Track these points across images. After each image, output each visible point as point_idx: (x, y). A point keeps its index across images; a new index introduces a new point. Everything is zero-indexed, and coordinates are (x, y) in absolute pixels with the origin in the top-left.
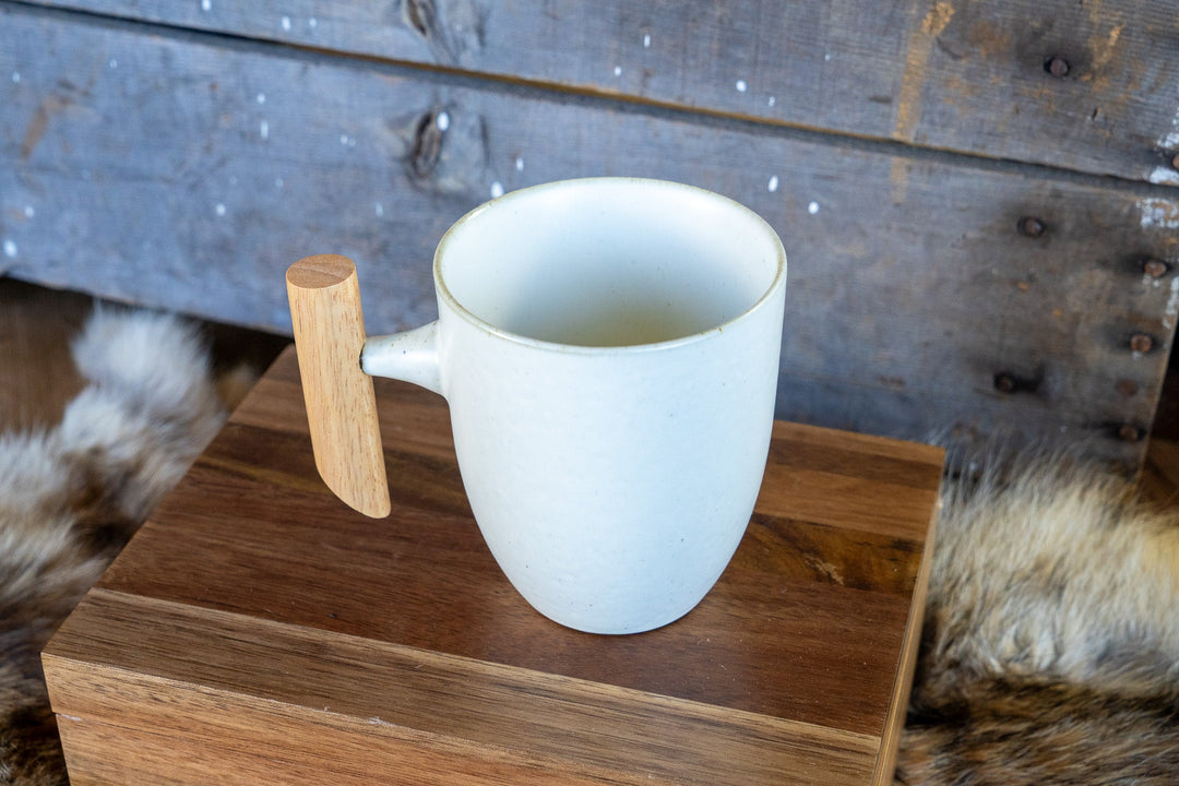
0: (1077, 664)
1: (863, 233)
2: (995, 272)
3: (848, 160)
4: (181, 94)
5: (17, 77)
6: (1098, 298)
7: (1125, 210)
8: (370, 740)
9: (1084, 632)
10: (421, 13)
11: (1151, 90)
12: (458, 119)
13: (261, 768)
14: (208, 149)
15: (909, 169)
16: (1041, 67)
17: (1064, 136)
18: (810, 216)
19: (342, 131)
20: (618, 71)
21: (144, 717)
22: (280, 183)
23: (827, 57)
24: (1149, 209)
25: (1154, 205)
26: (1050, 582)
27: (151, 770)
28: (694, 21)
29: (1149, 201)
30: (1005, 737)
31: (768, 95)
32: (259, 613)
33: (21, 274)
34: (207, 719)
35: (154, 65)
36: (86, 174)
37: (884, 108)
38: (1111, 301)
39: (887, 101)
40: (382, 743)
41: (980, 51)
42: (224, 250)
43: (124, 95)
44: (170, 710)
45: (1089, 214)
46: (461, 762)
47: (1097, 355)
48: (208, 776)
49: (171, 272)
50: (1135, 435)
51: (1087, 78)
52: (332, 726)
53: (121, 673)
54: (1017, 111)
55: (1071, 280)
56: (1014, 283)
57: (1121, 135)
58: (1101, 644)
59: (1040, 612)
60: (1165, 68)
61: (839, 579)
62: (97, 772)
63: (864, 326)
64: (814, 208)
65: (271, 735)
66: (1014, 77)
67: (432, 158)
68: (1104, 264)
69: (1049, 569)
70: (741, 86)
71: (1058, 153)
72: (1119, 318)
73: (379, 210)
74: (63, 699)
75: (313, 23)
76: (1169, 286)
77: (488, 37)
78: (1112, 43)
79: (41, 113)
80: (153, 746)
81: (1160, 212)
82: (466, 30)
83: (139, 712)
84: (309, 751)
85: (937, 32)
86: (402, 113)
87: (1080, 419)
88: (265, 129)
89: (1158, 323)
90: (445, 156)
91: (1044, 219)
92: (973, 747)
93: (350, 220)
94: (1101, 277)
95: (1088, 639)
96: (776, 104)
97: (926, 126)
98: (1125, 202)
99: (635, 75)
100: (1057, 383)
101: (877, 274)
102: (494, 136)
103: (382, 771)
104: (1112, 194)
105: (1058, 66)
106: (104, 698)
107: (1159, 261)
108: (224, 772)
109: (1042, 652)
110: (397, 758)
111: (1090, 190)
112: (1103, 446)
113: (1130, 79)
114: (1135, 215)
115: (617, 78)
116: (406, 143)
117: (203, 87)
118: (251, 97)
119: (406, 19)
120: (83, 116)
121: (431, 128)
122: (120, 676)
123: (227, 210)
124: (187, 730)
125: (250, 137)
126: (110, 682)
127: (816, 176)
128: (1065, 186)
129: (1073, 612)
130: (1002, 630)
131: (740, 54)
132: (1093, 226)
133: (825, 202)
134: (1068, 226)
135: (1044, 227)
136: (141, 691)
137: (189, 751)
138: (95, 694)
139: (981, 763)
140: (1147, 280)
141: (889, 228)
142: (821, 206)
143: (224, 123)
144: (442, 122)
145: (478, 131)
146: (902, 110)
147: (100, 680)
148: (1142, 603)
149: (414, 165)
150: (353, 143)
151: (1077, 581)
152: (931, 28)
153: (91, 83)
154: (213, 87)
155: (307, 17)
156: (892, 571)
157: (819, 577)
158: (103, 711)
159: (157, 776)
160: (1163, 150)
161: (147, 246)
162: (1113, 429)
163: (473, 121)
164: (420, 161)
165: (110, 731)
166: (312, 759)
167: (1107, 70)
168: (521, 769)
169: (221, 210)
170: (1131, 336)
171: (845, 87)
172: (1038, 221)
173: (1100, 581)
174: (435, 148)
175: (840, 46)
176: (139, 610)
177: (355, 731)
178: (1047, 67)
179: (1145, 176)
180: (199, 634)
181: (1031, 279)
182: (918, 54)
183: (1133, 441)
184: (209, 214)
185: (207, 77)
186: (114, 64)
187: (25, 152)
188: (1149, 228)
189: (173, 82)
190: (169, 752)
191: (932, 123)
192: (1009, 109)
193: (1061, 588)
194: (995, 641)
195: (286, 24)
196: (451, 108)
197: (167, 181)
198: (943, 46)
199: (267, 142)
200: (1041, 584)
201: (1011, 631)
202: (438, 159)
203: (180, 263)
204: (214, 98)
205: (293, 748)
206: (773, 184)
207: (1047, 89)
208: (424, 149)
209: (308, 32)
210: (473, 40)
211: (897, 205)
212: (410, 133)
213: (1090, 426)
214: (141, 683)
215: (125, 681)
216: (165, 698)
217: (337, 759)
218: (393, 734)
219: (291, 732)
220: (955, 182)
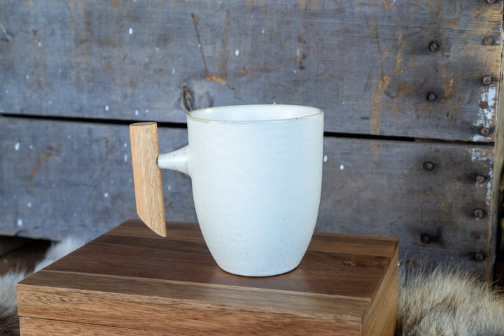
1: (362, 176)
2: (416, 187)
3: (354, 145)
4: (94, 147)
5: (31, 147)
6: (459, 195)
7: (465, 154)
8: (152, 307)
10: (188, 103)
11: (468, 103)
13: (105, 333)
14: (104, 169)
15: (379, 146)
16: (425, 98)
17: (437, 125)
18: (341, 171)
21: (57, 312)
22: (130, 181)
23: (344, 103)
24: (474, 153)
25: (476, 151)
26: (450, 306)
28: (292, 94)
29: (474, 150)
32: (109, 274)
34: (84, 308)
35: (85, 135)
36: (54, 186)
37: (366, 121)
38: (464, 196)
39: (367, 118)
40: (157, 308)
41: (402, 94)
42: (106, 212)
43: (72, 150)
44: (68, 306)
45: (451, 157)
46: (191, 313)
47: (461, 220)
49: (84, 226)
50: (482, 258)
51: (443, 100)
52: (136, 302)
53: (49, 289)
54: (418, 117)
55: (447, 188)
56: (425, 192)
57: (459, 122)
59: (446, 318)
60: (472, 93)
61: (354, 265)
63: (366, 219)
64: (342, 167)
65: (110, 312)
66: (415, 103)
68: (459, 179)
69: (449, 301)
71: (435, 133)
72: (468, 203)
73: (170, 188)
74: (23, 308)
75: (147, 111)
76: (487, 186)
78: (451, 85)
79: (39, 161)
80: (59, 328)
81: (478, 154)
83: (55, 309)
84: (126, 319)
85: (384, 88)
87: (458, 252)
88: (126, 158)
89: (484, 203)
91: (434, 162)
94: (459, 185)
96: (325, 125)
97: (384, 127)
98: (464, 151)
100: (447, 236)
101: (368, 195)
103: (157, 324)
104: (459, 148)
105: (432, 96)
106: (40, 304)
107: (481, 175)
110: (163, 315)
111: (450, 147)
112: (469, 264)
113: (460, 99)
114: (469, 156)
117: (103, 143)
118: (121, 145)
119: (182, 106)
120: (55, 160)
122: (48, 291)
123: (109, 196)
124: (74, 316)
125: (120, 162)
126: (43, 294)
127: (342, 154)
128: (439, 147)
129: (461, 319)
130: (430, 324)
132: (454, 162)
133: (346, 164)
134: (443, 164)
135: (434, 165)
136: (57, 297)
137: (75, 328)
138: (37, 302)
140: (477, 184)
141: (372, 173)
142: (345, 166)
143: (110, 157)
146: (373, 122)
147: (40, 294)
148: (491, 316)
151: (460, 307)
152: (382, 87)
153: (60, 146)
154: (107, 142)
155: (145, 109)
156: (376, 263)
157: (345, 264)
158: (40, 311)
160: (476, 127)
161: (75, 215)
162: (473, 256)
165: (42, 322)
167: (451, 96)
168: (217, 312)
169: (106, 195)
170: (474, 210)
171: (351, 115)
172: (431, 163)
175: (348, 98)
177: (146, 303)
178: (428, 98)
179: (470, 139)
181: (431, 189)
182: (379, 98)
183: (482, 261)
184: (102, 197)
185: (105, 138)
186: (69, 137)
187: (30, 178)
188: (476, 161)
189: (92, 142)
190: (66, 330)
191: (386, 126)
192: (415, 117)
193: (455, 309)
194: (428, 329)
195: (137, 113)
197: (86, 185)
198: (387, 93)
199: (127, 164)
200: (446, 307)
201: (435, 324)
203: (88, 222)
204: (107, 147)
206: (326, 159)
207: (429, 106)
209: (145, 115)
211: (375, 162)
213: (463, 255)
214: (58, 293)
215: (50, 293)
216: (66, 299)
217: (137, 320)
218: (162, 302)
219: (119, 308)
220: (397, 150)
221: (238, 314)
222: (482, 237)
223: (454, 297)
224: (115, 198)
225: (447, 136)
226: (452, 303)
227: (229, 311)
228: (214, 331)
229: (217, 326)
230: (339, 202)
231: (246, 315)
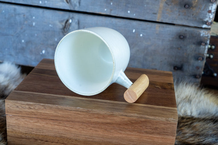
1: (150, 40)
2: (174, 46)
3: (148, 26)
4: (17, 17)
6: (193, 50)
7: (198, 33)
8: (77, 112)
11: (203, 10)
12: (73, 20)
13: (52, 123)
14: (22, 28)
15: (159, 27)
16: (184, 7)
17: (187, 19)
18: (141, 37)
19: (50, 24)
20: (106, 10)
21: (27, 113)
22: (36, 35)
23: (145, 6)
24: (202, 33)
25: (203, 32)
27: (26, 126)
29: (202, 31)
31: (134, 13)
34: (41, 112)
35: (12, 11)
37: (155, 15)
38: (195, 51)
39: (156, 14)
40: (80, 113)
41: (173, 4)
42: (23, 49)
43: (5, 18)
44: (33, 110)
45: (192, 34)
46: (96, 116)
47: (192, 61)
48: (39, 126)
49: (11, 55)
51: (192, 8)
52: (69, 110)
53: (23, 102)
54: (179, 15)
55: (188, 47)
56: (178, 48)
57: (197, 18)
59: (188, 105)
60: (206, 6)
61: (160, 88)
62: (14, 128)
63: (149, 59)
64: (141, 35)
65: (55, 114)
66: (179, 8)
67: (68, 29)
68: (194, 44)
69: (188, 98)
70: (129, 12)
71: (186, 22)
72: (196, 54)
73: (56, 40)
74: (9, 111)
75: (46, 2)
76: (205, 47)
77: (81, 4)
78: (196, 1)
80: (28, 120)
81: (204, 33)
82: (77, 2)
83: (26, 112)
84: (63, 117)
85: (165, 0)
86: (62, 19)
87: (189, 74)
88: (34, 24)
89: (203, 55)
90: (70, 28)
91: (184, 35)
92: (181, 127)
93: (50, 42)
94: (193, 46)
95: (197, 111)
96: (135, 15)
98: (198, 31)
99: (109, 10)
100: (185, 68)
101: (153, 48)
102: (80, 23)
103: (78, 120)
104: (196, 30)
105: (187, 6)
106: (18, 109)
107: (204, 42)
108: (43, 125)
110: (82, 116)
111: (192, 29)
112: (193, 79)
113: (199, 8)
114: (200, 34)
115: (105, 11)
116: (63, 25)
117: (22, 16)
118: (32, 17)
119: (65, 1)
121: (68, 22)
122: (22, 103)
123: (24, 41)
124: (36, 115)
125: (30, 26)
126: (20, 105)
127: (142, 29)
128: (187, 29)
129: (193, 106)
131: (129, 6)
132: (193, 36)
134: (188, 37)
135: (184, 37)
136: (27, 107)
137: (36, 120)
138: (16, 108)
139: (183, 130)
140: (202, 46)
141: (155, 38)
142: (143, 35)
143: (26, 23)
144: (70, 21)
145: (77, 23)
146: (158, 15)
147: (18, 105)
149: (64, 30)
150: (52, 26)
151: (193, 100)
154: (24, 15)
156: (169, 87)
158: (17, 113)
159: (28, 128)
160: (205, 21)
161: (6, 49)
162: (195, 76)
163: (76, 21)
164: (65, 29)
165: (18, 117)
166: (64, 119)
167: (195, 7)
168: (109, 115)
169: (23, 41)
170: (199, 57)
171: (148, 11)
172: (182, 36)
174: (68, 26)
175: (148, 3)
177: (74, 111)
178: (185, 6)
179: (201, 26)
181: (181, 47)
182: (162, 5)
183: (199, 78)
184: (20, 42)
185: (23, 13)
186: (4, 11)
188: (202, 36)
189: (16, 15)
190: (31, 121)
191: (164, 18)
192: (178, 14)
193: (191, 101)
194: (181, 110)
195: (41, 2)
196: (72, 18)
197: (13, 36)
198: (166, 3)
199: (34, 27)
200: (187, 100)
202: (69, 29)
203: (13, 53)
204: (24, 18)
205: (59, 117)
206: (134, 31)
207: (185, 10)
208: (66, 27)
209: (45, 4)
210: (78, 4)
211: (157, 34)
212: (64, 24)
213: (191, 76)
214: (27, 105)
215: (24, 104)
216: (32, 107)
217: (69, 118)
218: (82, 110)
219: (60, 112)
220: (168, 29)
221: (120, 116)
222: (200, 69)
223: (191, 96)
224: (27, 43)
225: (191, 24)
226: (190, 99)
227: (115, 115)
228: (107, 123)
229: (108, 121)
230: (138, 50)
231: (123, 117)
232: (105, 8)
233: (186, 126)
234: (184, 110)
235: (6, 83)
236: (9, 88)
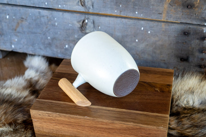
0: (197, 105)
1: (158, 36)
2: (180, 41)
3: (155, 24)
4: (42, 19)
5: (14, 17)
6: (197, 45)
7: (201, 30)
8: (85, 120)
9: (198, 100)
10: (83, 3)
11: (205, 10)
12: (89, 20)
13: (67, 126)
14: (47, 28)
15: (165, 25)
16: (186, 7)
17: (191, 18)
18: (148, 33)
20: (116, 11)
21: (48, 119)
22: (59, 33)
23: (151, 7)
24: (205, 30)
26: (192, 91)
27: (48, 128)
28: (128, 2)
29: (205, 28)
30: (186, 117)
31: (141, 14)
32: (65, 101)
33: (15, 50)
34: (58, 119)
35: (37, 14)
36: (26, 33)
37: (160, 15)
38: (199, 45)
39: (161, 14)
40: (87, 120)
41: (176, 5)
42: (50, 44)
43: (32, 20)
44: (52, 118)
45: (195, 31)
46: (100, 123)
47: (197, 54)
48: (58, 128)
49: (41, 49)
50: (204, 67)
51: (194, 8)
52: (79, 118)
53: (43, 112)
54: (183, 14)
55: (192, 42)
56: (183, 43)
57: (200, 17)
58: (200, 101)
59: (190, 96)
61: (159, 91)
62: (39, 129)
63: (158, 52)
64: (149, 32)
65: (69, 120)
66: (182, 9)
67: (85, 27)
68: (198, 39)
69: (191, 89)
70: (137, 13)
71: (190, 21)
72: (201, 48)
73: (76, 36)
74: (34, 117)
75: (64, 6)
77: (94, 7)
78: (198, 2)
79: (18, 23)
80: (49, 124)
82: (90, 5)
83: (46, 118)
84: (75, 123)
85: (169, 2)
86: (79, 20)
87: (195, 65)
88: (56, 24)
90: (87, 27)
91: (188, 32)
92: (181, 118)
93: (71, 38)
94: (197, 41)
95: (198, 101)
96: (143, 15)
97: (168, 18)
98: (201, 29)
99: (119, 12)
100: (191, 59)
101: (160, 43)
102: (95, 23)
103: (87, 125)
104: (199, 27)
105: (189, 7)
106: (40, 116)
108: (61, 127)
109: (191, 103)
110: (90, 123)
111: (195, 27)
112: (198, 69)
113: (201, 8)
114: (203, 30)
115: (116, 12)
116: (80, 25)
117: (46, 18)
118: (54, 18)
119: (80, 4)
120: (25, 23)
121: (85, 22)
124: (54, 121)
125: (54, 25)
127: (150, 27)
128: (191, 26)
129: (196, 96)
130: (184, 100)
131: (136, 7)
132: (196, 33)
133: (151, 31)
134: (192, 33)
135: (188, 33)
136: (47, 114)
137: (55, 124)
139: (183, 121)
140: (205, 41)
141: (162, 35)
142: (151, 32)
143: (49, 23)
144: (86, 21)
145: (92, 22)
146: (164, 15)
147: (40, 113)
149: (82, 29)
150: (71, 25)
151: (196, 91)
152: (168, 1)
153: (27, 18)
154: (47, 17)
155: (63, 5)
156: (167, 89)
157: (156, 91)
158: (40, 119)
159: (50, 129)
161: (36, 45)
162: (200, 66)
163: (92, 21)
164: (83, 28)
165: (42, 122)
166: (75, 124)
167: (197, 7)
168: (110, 123)
169: (49, 38)
170: (203, 51)
171: (154, 12)
172: (187, 32)
173: (200, 91)
174: (85, 26)
175: (153, 5)
176: (45, 102)
177: (83, 119)
178: (187, 7)
179: (204, 24)
180: (55, 105)
181: (186, 42)
182: (166, 6)
183: (204, 68)
184: (47, 39)
185: (46, 16)
186: (30, 14)
187: (15, 30)
188: (205, 33)
189: (41, 17)
190: (51, 125)
191: (169, 17)
192: (181, 14)
193: (194, 92)
194: (183, 101)
195: (60, 6)
196: (88, 19)
197: (40, 33)
198: (170, 4)
199: (57, 26)
200: (190, 92)
201: (186, 100)
202: (86, 27)
203: (42, 47)
204: (48, 19)
205: (72, 122)
206: (142, 29)
207: (188, 10)
208: (84, 26)
209: (63, 7)
210: (91, 7)
211: (163, 31)
212: (81, 23)
213: (196, 66)
215: (44, 113)
216: (51, 116)
217: (80, 124)
218: (89, 119)
219: (72, 120)
220: (173, 27)
221: (119, 124)
222: (205, 60)
223: (193, 87)
224: (53, 39)
225: (195, 23)
226: (193, 90)
227: (115, 123)
228: (110, 129)
229: (111, 127)
230: (147, 45)
231: (122, 125)
232: (116, 10)
233: (186, 118)
234: (186, 101)
235: (36, 78)
236: (39, 82)
